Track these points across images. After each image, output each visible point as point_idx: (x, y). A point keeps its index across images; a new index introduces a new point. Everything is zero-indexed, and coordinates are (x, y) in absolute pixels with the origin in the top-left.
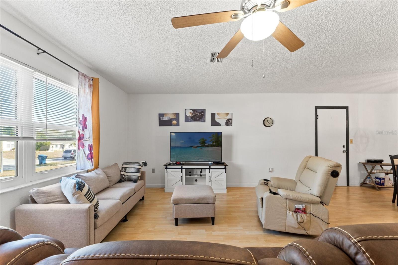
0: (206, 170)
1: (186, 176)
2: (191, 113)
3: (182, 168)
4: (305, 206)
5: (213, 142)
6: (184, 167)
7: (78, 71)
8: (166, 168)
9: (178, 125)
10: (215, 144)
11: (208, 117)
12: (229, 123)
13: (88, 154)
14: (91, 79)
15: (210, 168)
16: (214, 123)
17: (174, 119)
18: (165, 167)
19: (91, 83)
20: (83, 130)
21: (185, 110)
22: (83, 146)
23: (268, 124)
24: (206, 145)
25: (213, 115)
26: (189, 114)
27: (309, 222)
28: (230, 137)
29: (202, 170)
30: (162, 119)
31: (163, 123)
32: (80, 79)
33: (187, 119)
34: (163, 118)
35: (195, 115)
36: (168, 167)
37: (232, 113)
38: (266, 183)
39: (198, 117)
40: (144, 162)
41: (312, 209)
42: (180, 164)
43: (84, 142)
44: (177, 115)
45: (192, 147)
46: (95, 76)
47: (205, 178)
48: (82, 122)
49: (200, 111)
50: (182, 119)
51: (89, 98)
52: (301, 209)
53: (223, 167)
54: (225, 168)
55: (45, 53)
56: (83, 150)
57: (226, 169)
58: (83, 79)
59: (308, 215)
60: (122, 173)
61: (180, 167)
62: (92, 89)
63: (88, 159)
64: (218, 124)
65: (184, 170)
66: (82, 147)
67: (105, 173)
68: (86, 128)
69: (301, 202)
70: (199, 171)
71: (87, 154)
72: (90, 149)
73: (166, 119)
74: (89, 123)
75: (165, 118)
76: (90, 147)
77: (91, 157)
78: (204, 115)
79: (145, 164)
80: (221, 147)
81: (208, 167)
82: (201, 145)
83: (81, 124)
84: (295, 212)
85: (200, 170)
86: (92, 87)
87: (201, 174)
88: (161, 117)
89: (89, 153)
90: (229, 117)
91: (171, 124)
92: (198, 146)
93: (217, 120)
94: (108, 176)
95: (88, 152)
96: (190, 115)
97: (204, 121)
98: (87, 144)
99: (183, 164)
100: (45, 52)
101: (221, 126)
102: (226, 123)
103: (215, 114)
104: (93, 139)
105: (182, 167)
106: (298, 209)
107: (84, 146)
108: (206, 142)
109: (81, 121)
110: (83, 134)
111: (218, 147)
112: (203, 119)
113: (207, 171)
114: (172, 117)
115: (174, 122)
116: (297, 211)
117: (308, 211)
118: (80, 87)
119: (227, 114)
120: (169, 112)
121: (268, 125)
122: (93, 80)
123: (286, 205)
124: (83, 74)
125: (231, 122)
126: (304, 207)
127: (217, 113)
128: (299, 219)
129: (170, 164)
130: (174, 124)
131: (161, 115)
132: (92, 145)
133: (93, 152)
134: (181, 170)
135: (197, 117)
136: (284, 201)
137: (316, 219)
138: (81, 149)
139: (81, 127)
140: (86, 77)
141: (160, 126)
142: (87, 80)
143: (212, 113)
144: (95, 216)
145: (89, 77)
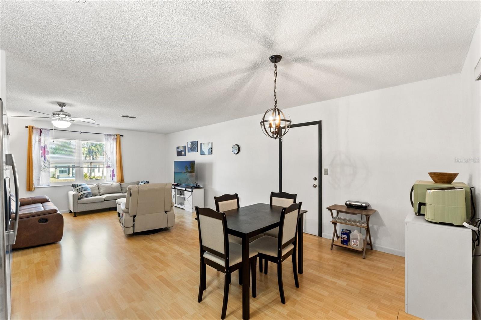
1: (177, 195)
2: (190, 145)
4: (123, 213)
5: (192, 169)
6: (176, 188)
7: (104, 134)
9: (185, 155)
11: (199, 148)
15: (185, 190)
16: (202, 152)
17: (183, 151)
21: (188, 143)
23: (235, 151)
28: (211, 165)
30: (178, 151)
33: (189, 150)
35: (192, 147)
45: (182, 172)
46: (119, 133)
49: (195, 143)
54: (192, 191)
62: (116, 141)
73: (180, 151)
78: (197, 146)
90: (210, 146)
92: (185, 172)
93: (203, 150)
97: (197, 151)
101: (205, 154)
102: (208, 151)
105: (175, 187)
108: (188, 169)
114: (182, 149)
115: (183, 153)
117: (123, 217)
118: (106, 141)
120: (181, 145)
121: (235, 153)
122: (117, 136)
124: (108, 135)
125: (211, 151)
127: (203, 143)
131: (178, 148)
133: (114, 173)
135: (194, 148)
140: (111, 135)
141: (177, 156)
142: (112, 136)
143: (201, 144)
144: (79, 199)
145: (113, 135)
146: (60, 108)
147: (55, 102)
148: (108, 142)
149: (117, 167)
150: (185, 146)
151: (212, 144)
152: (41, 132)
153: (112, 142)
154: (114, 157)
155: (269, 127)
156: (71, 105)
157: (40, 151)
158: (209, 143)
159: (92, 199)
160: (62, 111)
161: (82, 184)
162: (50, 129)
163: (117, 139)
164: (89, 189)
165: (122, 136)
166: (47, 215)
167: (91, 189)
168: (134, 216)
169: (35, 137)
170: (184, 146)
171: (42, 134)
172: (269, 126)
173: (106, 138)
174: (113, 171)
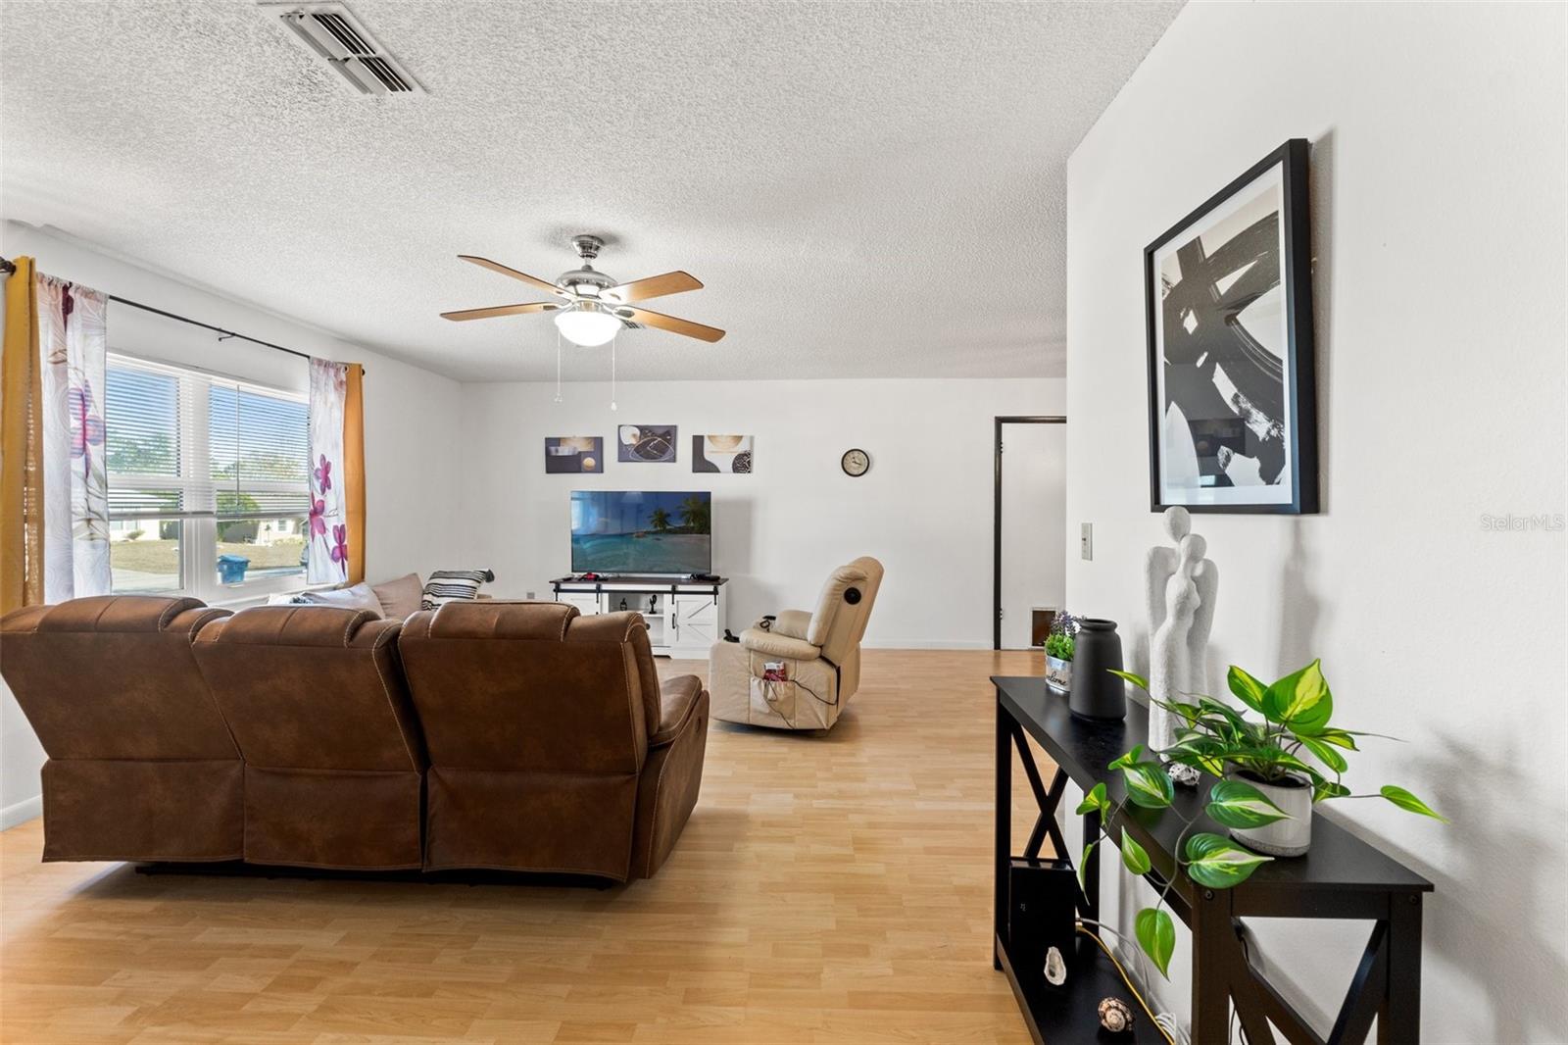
0: (665, 596)
1: (610, 612)
2: (634, 435)
3: (598, 591)
4: (785, 665)
5: (688, 521)
6: (605, 587)
7: (308, 357)
8: (557, 590)
9: (599, 469)
10: (692, 524)
11: (684, 448)
12: (742, 464)
13: (334, 549)
14: (343, 369)
15: (674, 592)
16: (701, 465)
17: (588, 454)
18: (553, 586)
19: (343, 376)
20: (323, 491)
21: (620, 426)
22: (324, 530)
23: (854, 468)
24: (668, 527)
25: (698, 442)
26: (630, 438)
27: (791, 699)
28: (744, 507)
29: (654, 597)
30: (554, 454)
31: (558, 463)
32: (314, 374)
33: (624, 454)
34: (557, 451)
35: (648, 442)
36: (563, 586)
37: (752, 434)
38: (765, 625)
39: (655, 447)
40: (486, 570)
41: (797, 671)
42: (596, 579)
43: (326, 520)
44: (598, 442)
45: (632, 534)
46: (353, 357)
47: (662, 618)
48: (320, 474)
49: (661, 432)
50: (610, 452)
51: (338, 414)
52: (775, 671)
53: (711, 588)
54: (715, 593)
55: (235, 337)
56: (322, 539)
57: (717, 593)
58: (321, 372)
59: (789, 684)
60: (426, 597)
61: (593, 586)
62: (345, 393)
63: (335, 559)
64: (711, 468)
65: (606, 596)
66: (319, 532)
67: (378, 596)
68: (329, 488)
69: (775, 656)
70: (646, 600)
71: (331, 548)
72: (337, 536)
73: (566, 454)
74: (337, 476)
75: (564, 451)
76: (340, 533)
77: (341, 554)
78: (673, 441)
79: (489, 577)
80: (709, 533)
81: (669, 588)
82: (654, 530)
83: (318, 478)
84: (765, 678)
85: (650, 597)
86: (344, 387)
87: (652, 609)
88: (553, 449)
89: (336, 544)
90: (742, 448)
91: (580, 467)
92: (648, 533)
93: (707, 456)
94: (384, 602)
95: (333, 543)
96: (633, 441)
97: (674, 460)
98: (331, 523)
99: (605, 580)
100: (233, 334)
101: (718, 471)
102: (734, 464)
103: (702, 437)
104: (348, 513)
105: (599, 587)
106: (769, 671)
107: (325, 528)
108: (668, 520)
109: (317, 470)
110: (323, 502)
111: (701, 533)
112: (668, 453)
113: (668, 598)
114: (582, 447)
115: (589, 462)
116: (769, 676)
117: (790, 676)
118: (314, 391)
119: (739, 439)
120: (575, 438)
121: (856, 473)
122: (346, 369)
123: (747, 664)
124: (320, 362)
125: (749, 462)
126: (781, 668)
127: (709, 437)
128: (771, 694)
129: (568, 580)
130: (587, 467)
131: (552, 442)
132: (343, 526)
133: (346, 543)
134: (595, 594)
135: (653, 449)
136: (746, 655)
137: (805, 692)
138: (318, 536)
139: (317, 484)
140: (327, 365)
141: (548, 472)
142: (333, 371)
143: (694, 437)
145: (335, 365)
148: (318, 394)
150: (600, 439)
151: (752, 439)
152: (68, 306)
153: (331, 396)
158: (741, 437)
162: (112, 297)
163: (345, 384)
165: (363, 373)
170: (595, 438)
171: (75, 317)
174: (342, 530)
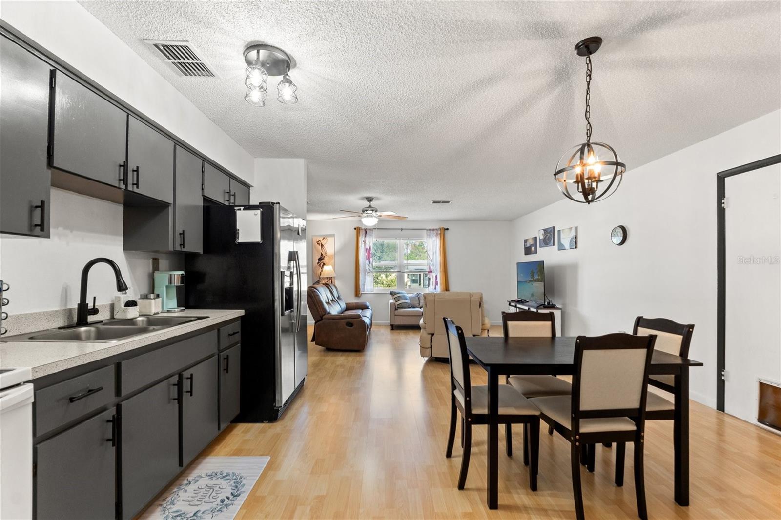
2: (543, 234)
6: (518, 306)
7: (426, 229)
9: (536, 251)
11: (556, 238)
12: (575, 243)
16: (561, 246)
17: (533, 245)
19: (439, 232)
21: (539, 231)
25: (559, 234)
26: (542, 236)
28: (574, 267)
30: (526, 246)
31: (527, 250)
33: (541, 244)
35: (546, 237)
36: (511, 304)
37: (576, 226)
46: (444, 226)
49: (551, 230)
50: (538, 243)
58: (431, 232)
62: (440, 237)
77: (436, 283)
78: (553, 235)
88: (526, 244)
90: (573, 234)
92: (530, 281)
93: (562, 241)
97: (553, 245)
101: (565, 248)
102: (570, 244)
103: (560, 231)
110: (432, 269)
111: (542, 282)
112: (552, 241)
114: (532, 242)
115: (533, 249)
120: (531, 237)
122: (440, 229)
124: (430, 230)
127: (562, 230)
130: (533, 251)
131: (526, 241)
135: (547, 240)
140: (433, 230)
141: (525, 254)
142: (435, 232)
143: (558, 231)
144: (396, 309)
145: (436, 229)
146: (367, 204)
147: (364, 197)
148: (430, 239)
149: (440, 271)
150: (536, 237)
151: (576, 229)
152: (366, 233)
153: (434, 238)
154: (438, 259)
155: (575, 182)
156: (378, 199)
157: (365, 254)
158: (571, 228)
159: (409, 311)
160: (370, 206)
161: (400, 291)
162: (374, 229)
163: (440, 234)
164: (408, 298)
165: (447, 229)
166: (352, 320)
167: (411, 298)
168: (432, 335)
169: (361, 239)
170: (534, 237)
171: (367, 235)
172: (575, 180)
173: (428, 234)
174: (436, 276)
